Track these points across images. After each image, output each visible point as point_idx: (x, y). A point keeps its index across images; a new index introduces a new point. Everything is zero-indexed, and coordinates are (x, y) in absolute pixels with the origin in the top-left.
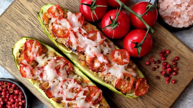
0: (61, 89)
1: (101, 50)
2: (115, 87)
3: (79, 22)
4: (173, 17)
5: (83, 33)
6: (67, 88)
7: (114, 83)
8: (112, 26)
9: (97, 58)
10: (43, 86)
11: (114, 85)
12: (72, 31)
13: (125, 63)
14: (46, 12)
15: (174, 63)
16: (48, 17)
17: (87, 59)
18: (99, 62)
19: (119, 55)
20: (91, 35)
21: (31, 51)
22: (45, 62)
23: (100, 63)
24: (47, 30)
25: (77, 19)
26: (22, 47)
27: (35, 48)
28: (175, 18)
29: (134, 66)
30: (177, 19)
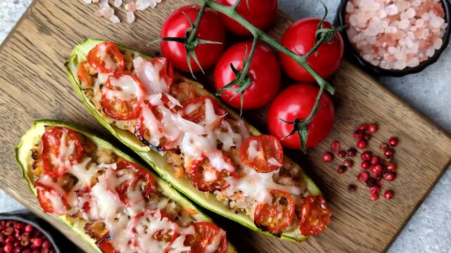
0: (133, 235)
1: (218, 141)
2: (255, 223)
3: (163, 80)
4: (381, 47)
5: (172, 107)
6: (146, 232)
7: (252, 213)
8: (238, 83)
9: (208, 161)
10: (93, 231)
11: (253, 217)
12: (147, 102)
13: (274, 168)
14: (85, 59)
15: (387, 153)
16: (91, 72)
17: (187, 164)
18: (214, 169)
19: (258, 150)
20: (191, 109)
21: (57, 154)
22: (93, 177)
23: (217, 172)
24: (91, 102)
25: (158, 73)
26: (37, 145)
27: (67, 145)
28: (387, 47)
29: (296, 170)
30: (392, 49)
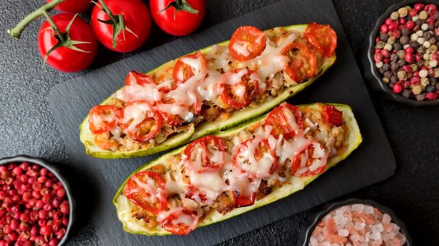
0: (246, 174)
1: (218, 70)
2: (299, 83)
3: (145, 85)
5: (170, 88)
6: (250, 164)
7: (289, 81)
9: (229, 85)
10: (225, 206)
12: (155, 104)
13: (263, 41)
14: (94, 136)
16: (106, 138)
18: (236, 85)
19: (242, 45)
20: (181, 75)
21: (148, 194)
23: (240, 84)
27: (146, 182)
